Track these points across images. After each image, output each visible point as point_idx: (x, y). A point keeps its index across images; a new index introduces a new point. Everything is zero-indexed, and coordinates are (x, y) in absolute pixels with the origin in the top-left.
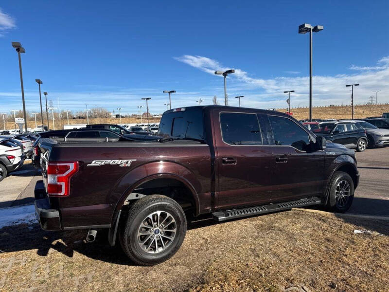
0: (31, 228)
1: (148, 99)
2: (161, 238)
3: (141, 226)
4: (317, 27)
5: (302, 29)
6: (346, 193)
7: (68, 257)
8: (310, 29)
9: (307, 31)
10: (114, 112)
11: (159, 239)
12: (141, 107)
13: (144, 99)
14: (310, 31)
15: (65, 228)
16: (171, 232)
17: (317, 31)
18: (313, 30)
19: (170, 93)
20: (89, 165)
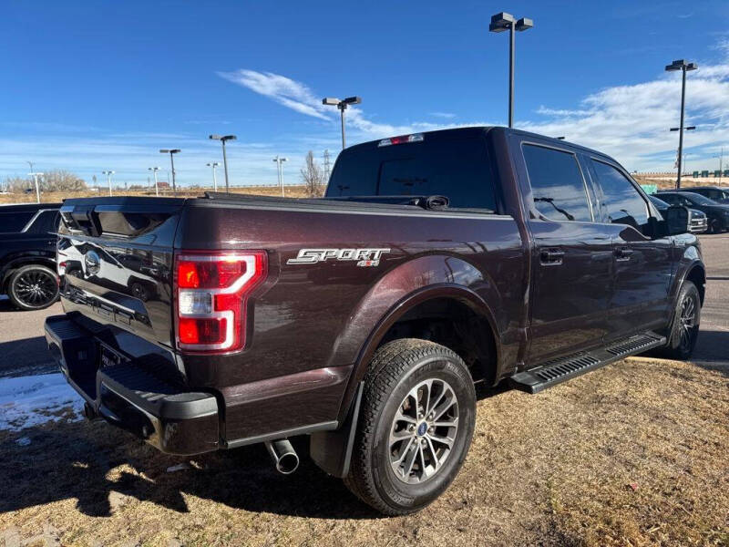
0: (24, 441)
1: (173, 152)
2: (430, 443)
3: (395, 420)
4: (522, 20)
5: (497, 23)
6: (689, 322)
7: (178, 513)
8: (511, 23)
9: (504, 27)
10: (95, 179)
11: (425, 446)
12: (156, 169)
13: (166, 151)
14: (510, 28)
15: (230, 443)
16: (447, 428)
17: (521, 30)
18: (516, 26)
19: (224, 139)
20: (291, 261)
